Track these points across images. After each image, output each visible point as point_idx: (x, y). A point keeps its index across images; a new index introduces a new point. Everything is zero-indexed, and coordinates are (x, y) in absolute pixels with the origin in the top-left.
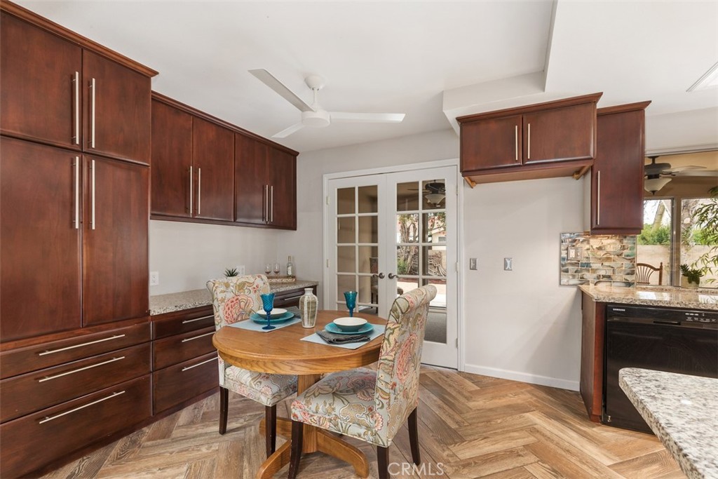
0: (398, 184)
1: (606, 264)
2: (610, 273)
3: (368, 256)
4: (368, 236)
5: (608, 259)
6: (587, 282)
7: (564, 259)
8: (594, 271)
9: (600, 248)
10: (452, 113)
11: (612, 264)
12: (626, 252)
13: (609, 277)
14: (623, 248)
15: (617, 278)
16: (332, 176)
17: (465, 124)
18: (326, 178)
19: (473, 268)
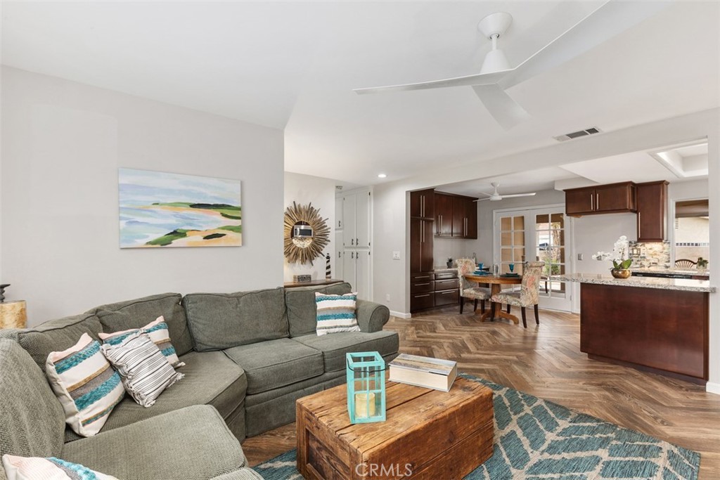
0: (537, 216)
1: (654, 257)
2: (656, 261)
3: (520, 254)
4: (520, 241)
5: (655, 254)
6: (644, 266)
7: (630, 254)
8: (648, 260)
9: (651, 249)
10: (560, 188)
11: (658, 257)
12: (665, 251)
13: (656, 263)
14: (664, 249)
15: (661, 264)
16: (498, 211)
17: (568, 192)
18: (494, 212)
19: (579, 259)
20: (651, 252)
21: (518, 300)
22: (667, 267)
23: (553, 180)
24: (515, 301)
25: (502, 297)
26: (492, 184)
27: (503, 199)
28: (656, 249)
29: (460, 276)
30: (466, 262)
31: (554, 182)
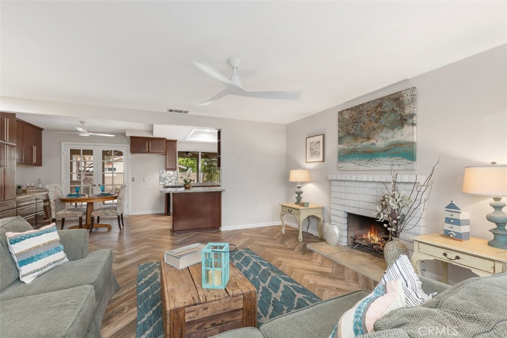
0: (103, 151)
5: (171, 177)
6: (166, 183)
7: (160, 177)
14: (174, 174)
15: (173, 181)
16: (66, 143)
17: (132, 138)
18: (63, 144)
19: (133, 181)
20: (169, 175)
21: (115, 211)
22: (175, 183)
23: (125, 128)
24: (113, 212)
25: (101, 212)
26: (81, 122)
27: (90, 135)
28: (171, 174)
29: (52, 201)
30: (56, 187)
31: (125, 130)
